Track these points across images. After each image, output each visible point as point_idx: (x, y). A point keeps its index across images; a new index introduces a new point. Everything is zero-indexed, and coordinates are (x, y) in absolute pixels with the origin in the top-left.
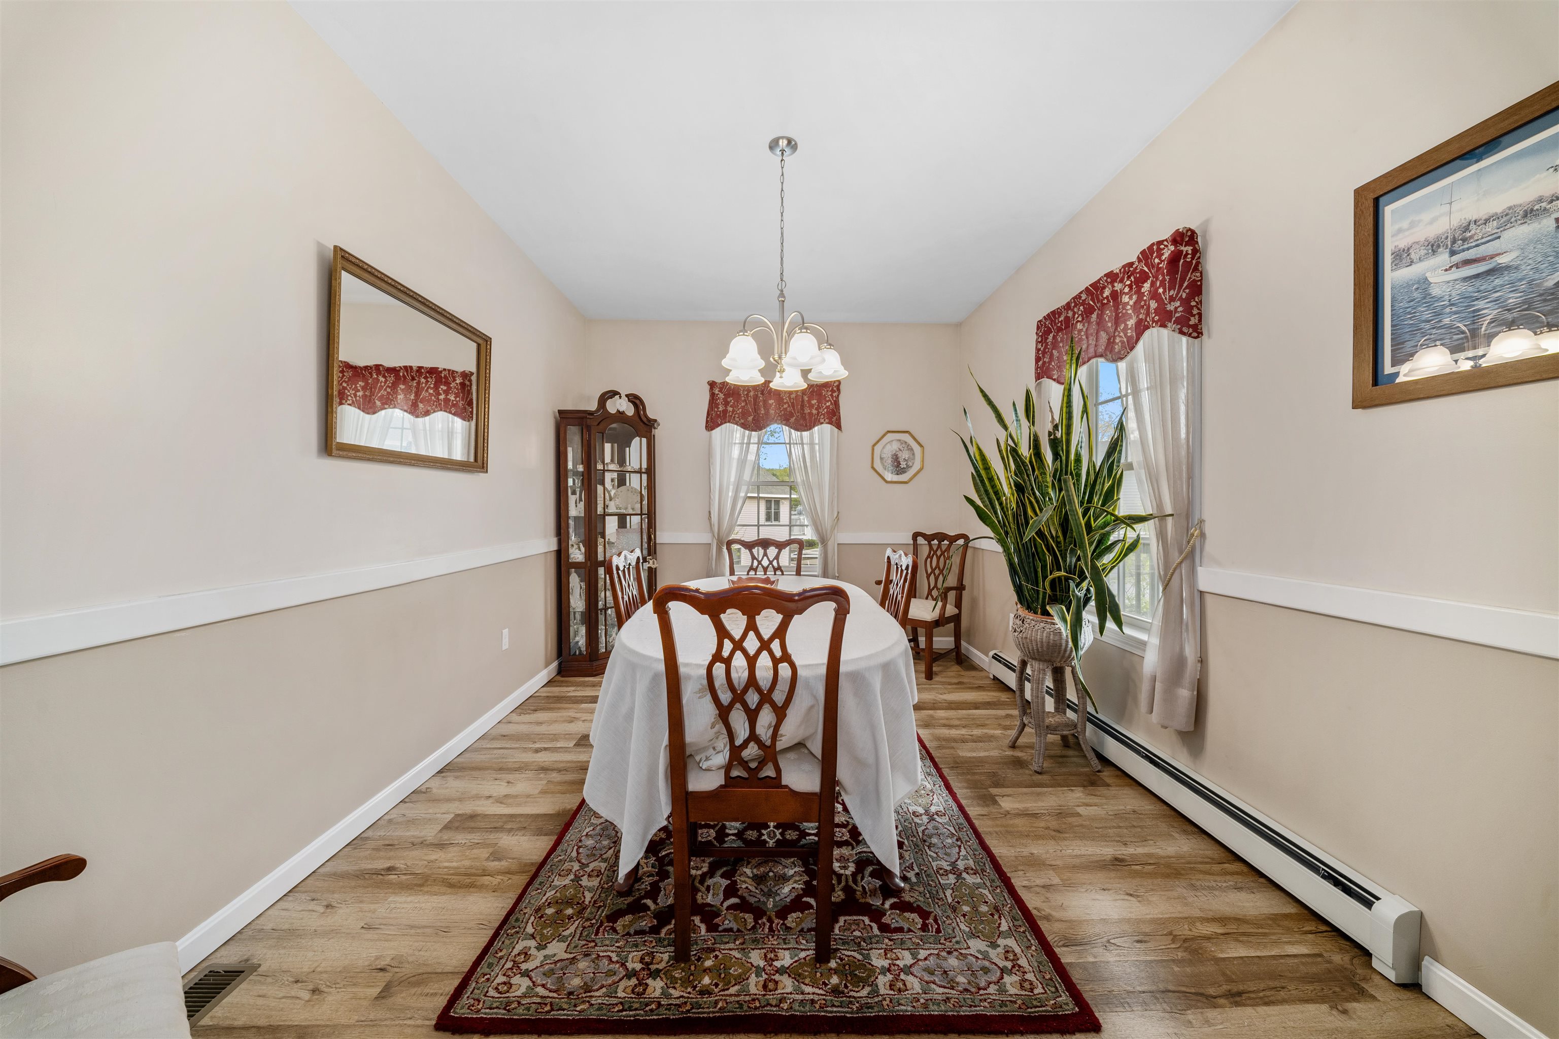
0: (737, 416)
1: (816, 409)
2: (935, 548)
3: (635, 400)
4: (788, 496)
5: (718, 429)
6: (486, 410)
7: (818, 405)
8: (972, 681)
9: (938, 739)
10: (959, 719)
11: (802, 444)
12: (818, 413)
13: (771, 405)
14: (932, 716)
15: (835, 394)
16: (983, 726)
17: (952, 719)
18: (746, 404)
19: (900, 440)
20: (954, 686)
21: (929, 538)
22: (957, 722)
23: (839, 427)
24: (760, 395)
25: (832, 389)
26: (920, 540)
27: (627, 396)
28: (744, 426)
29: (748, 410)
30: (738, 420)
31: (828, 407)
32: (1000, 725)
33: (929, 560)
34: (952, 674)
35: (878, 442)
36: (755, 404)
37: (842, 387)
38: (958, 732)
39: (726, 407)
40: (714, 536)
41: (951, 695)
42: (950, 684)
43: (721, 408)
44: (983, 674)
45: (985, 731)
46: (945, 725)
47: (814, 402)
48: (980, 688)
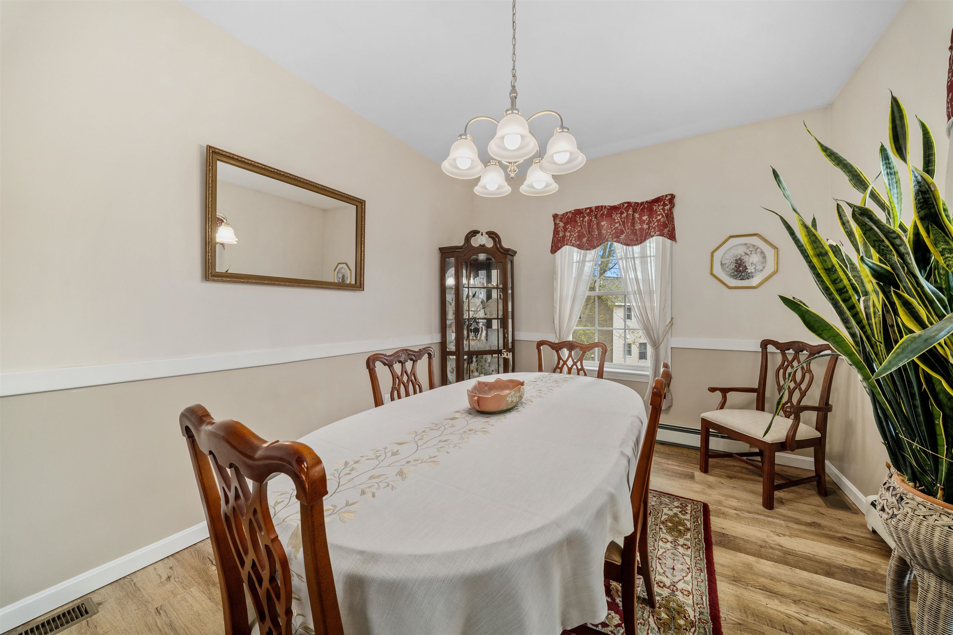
0: (574, 239)
1: (648, 224)
2: (790, 358)
3: (492, 235)
4: (623, 304)
5: (559, 252)
6: (363, 248)
7: (649, 220)
8: (835, 526)
9: (745, 609)
10: (792, 585)
11: (634, 258)
12: (649, 228)
13: (603, 226)
14: (749, 567)
15: (667, 207)
16: (831, 611)
17: (780, 581)
18: (582, 228)
19: (746, 244)
20: (803, 528)
21: (783, 347)
22: (786, 590)
23: (672, 236)
24: (594, 219)
25: (664, 203)
26: (771, 348)
27: (487, 233)
28: (580, 247)
29: (583, 233)
30: (574, 242)
31: (658, 221)
32: (864, 620)
33: (781, 371)
34: (806, 508)
35: (718, 248)
36: (589, 227)
37: (676, 201)
38: (782, 608)
39: (565, 233)
40: (556, 336)
41: (793, 539)
42: (798, 522)
43: (561, 234)
44: (855, 518)
45: (832, 622)
46: (764, 589)
47: (645, 218)
48: (845, 541)
